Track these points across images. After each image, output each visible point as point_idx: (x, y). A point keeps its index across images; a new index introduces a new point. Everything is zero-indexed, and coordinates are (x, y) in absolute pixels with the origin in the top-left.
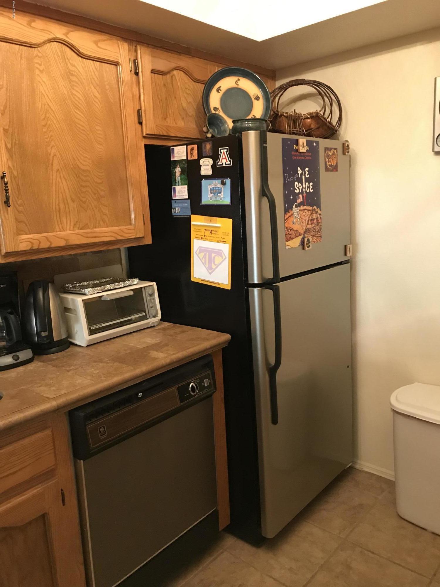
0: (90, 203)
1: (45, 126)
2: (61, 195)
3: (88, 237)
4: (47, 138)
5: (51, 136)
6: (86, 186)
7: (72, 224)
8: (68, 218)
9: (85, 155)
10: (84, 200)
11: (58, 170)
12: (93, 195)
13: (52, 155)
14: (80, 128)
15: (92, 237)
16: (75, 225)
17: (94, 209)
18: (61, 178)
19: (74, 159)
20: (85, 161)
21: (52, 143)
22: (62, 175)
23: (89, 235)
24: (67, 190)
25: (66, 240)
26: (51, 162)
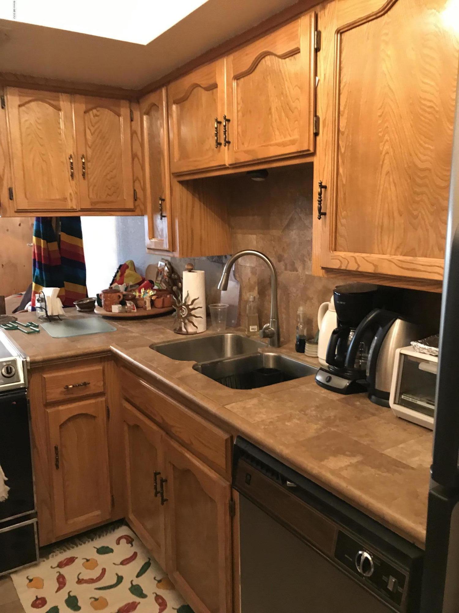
0: (424, 219)
1: (380, 116)
2: (386, 206)
3: (402, 268)
4: (380, 132)
5: (387, 127)
6: (422, 193)
7: (395, 246)
8: (391, 237)
9: (427, 146)
10: (415, 213)
11: (388, 173)
12: (429, 206)
13: (384, 153)
14: (424, 105)
15: (408, 269)
16: (398, 247)
17: (429, 227)
18: (390, 184)
19: (411, 155)
20: (425, 155)
21: (387, 137)
22: (391, 180)
23: (405, 265)
24: (394, 198)
25: (376, 266)
26: (381, 163)
